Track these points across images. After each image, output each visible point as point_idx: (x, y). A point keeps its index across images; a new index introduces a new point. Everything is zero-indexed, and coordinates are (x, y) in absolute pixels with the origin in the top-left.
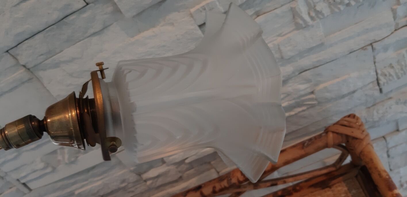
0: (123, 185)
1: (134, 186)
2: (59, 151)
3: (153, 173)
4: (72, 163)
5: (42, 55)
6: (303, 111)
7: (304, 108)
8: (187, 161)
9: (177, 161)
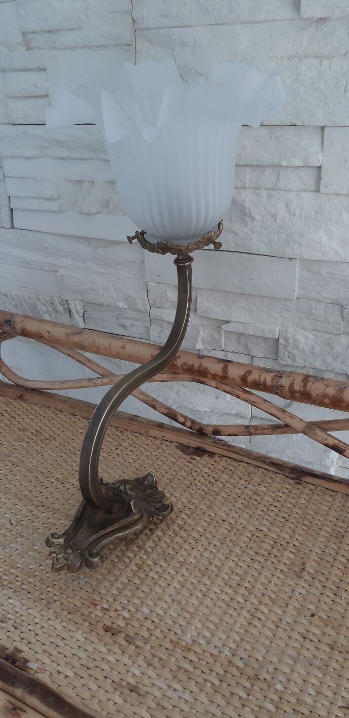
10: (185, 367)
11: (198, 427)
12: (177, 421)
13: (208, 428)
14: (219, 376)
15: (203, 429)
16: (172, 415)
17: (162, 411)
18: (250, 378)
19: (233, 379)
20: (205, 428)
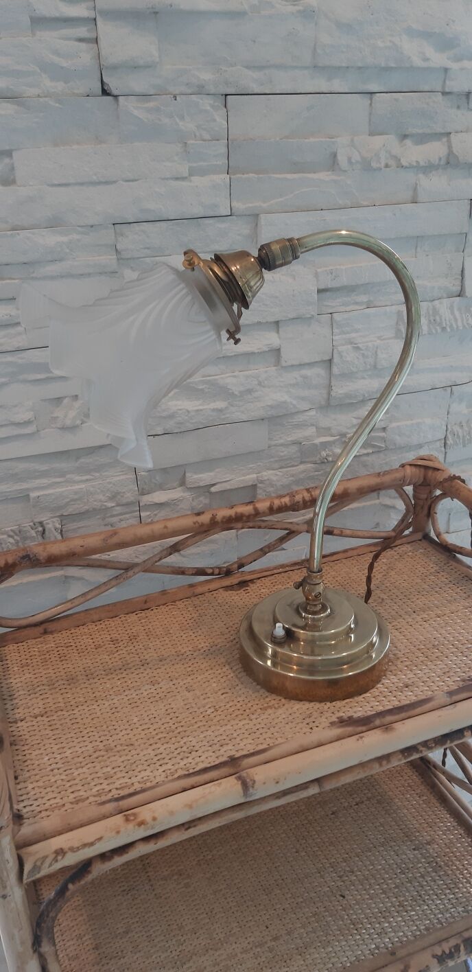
0: (110, 505)
1: (121, 514)
2: (66, 401)
3: (159, 497)
4: (72, 429)
5: (148, 248)
6: (368, 454)
7: (370, 451)
8: (213, 489)
9: (202, 484)
10: (225, 520)
11: (225, 569)
12: (206, 574)
13: (234, 566)
14: (252, 515)
15: (230, 569)
16: (201, 572)
17: (191, 573)
18: (275, 507)
19: (264, 513)
20: (230, 567)
